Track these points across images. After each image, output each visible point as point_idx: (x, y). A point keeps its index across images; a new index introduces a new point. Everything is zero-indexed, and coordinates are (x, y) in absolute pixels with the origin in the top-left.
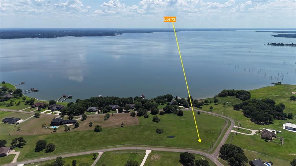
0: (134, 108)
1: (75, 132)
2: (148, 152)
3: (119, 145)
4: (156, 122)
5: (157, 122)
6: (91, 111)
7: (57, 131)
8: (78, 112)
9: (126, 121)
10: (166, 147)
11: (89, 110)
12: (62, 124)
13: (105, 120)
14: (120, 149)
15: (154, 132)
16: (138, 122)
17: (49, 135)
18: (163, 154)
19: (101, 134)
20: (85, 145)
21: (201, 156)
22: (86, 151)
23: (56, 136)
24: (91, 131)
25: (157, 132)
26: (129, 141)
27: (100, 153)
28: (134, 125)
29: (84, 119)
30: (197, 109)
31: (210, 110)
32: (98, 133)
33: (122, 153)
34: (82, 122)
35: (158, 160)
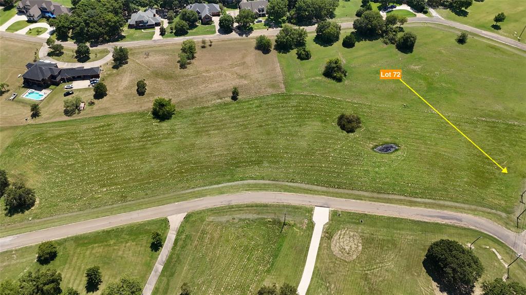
0: (264, 15)
1: (97, 118)
2: (321, 217)
3: (229, 181)
4: (334, 78)
5: (339, 80)
6: (141, 25)
7: (44, 114)
8: (101, 34)
9: (243, 73)
10: (375, 195)
11: (134, 23)
12: (57, 84)
13: (183, 66)
14: (233, 203)
15: (333, 128)
16: (281, 78)
17: (18, 131)
18: (367, 230)
19: (173, 131)
20: (127, 182)
21: (491, 243)
22: (130, 209)
23: (41, 137)
24: (142, 114)
25: (343, 128)
26: (259, 163)
27: (174, 216)
28: (270, 91)
29: (121, 59)
30: (454, 20)
31: (495, 23)
32: (165, 125)
33: (240, 220)
34: (115, 71)
35: (355, 257)
